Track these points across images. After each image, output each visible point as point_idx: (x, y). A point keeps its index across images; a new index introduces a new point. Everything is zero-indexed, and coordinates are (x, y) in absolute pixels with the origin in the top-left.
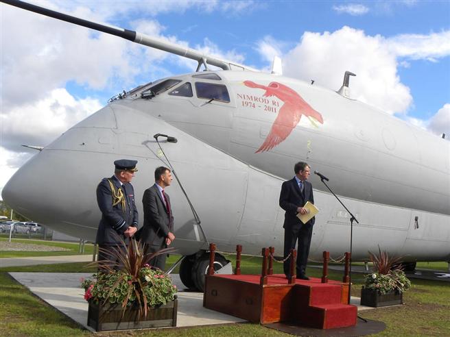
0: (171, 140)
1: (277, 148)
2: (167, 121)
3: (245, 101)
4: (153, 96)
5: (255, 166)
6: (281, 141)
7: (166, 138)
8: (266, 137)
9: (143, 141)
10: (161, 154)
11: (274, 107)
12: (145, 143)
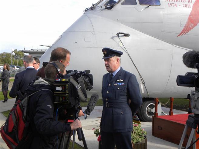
0: (126, 35)
1: (191, 32)
2: (122, 23)
3: (170, 3)
4: (112, 7)
5: (177, 45)
6: (194, 27)
7: (123, 34)
8: (184, 26)
9: (112, 36)
10: (121, 45)
11: (189, 4)
12: (113, 38)
